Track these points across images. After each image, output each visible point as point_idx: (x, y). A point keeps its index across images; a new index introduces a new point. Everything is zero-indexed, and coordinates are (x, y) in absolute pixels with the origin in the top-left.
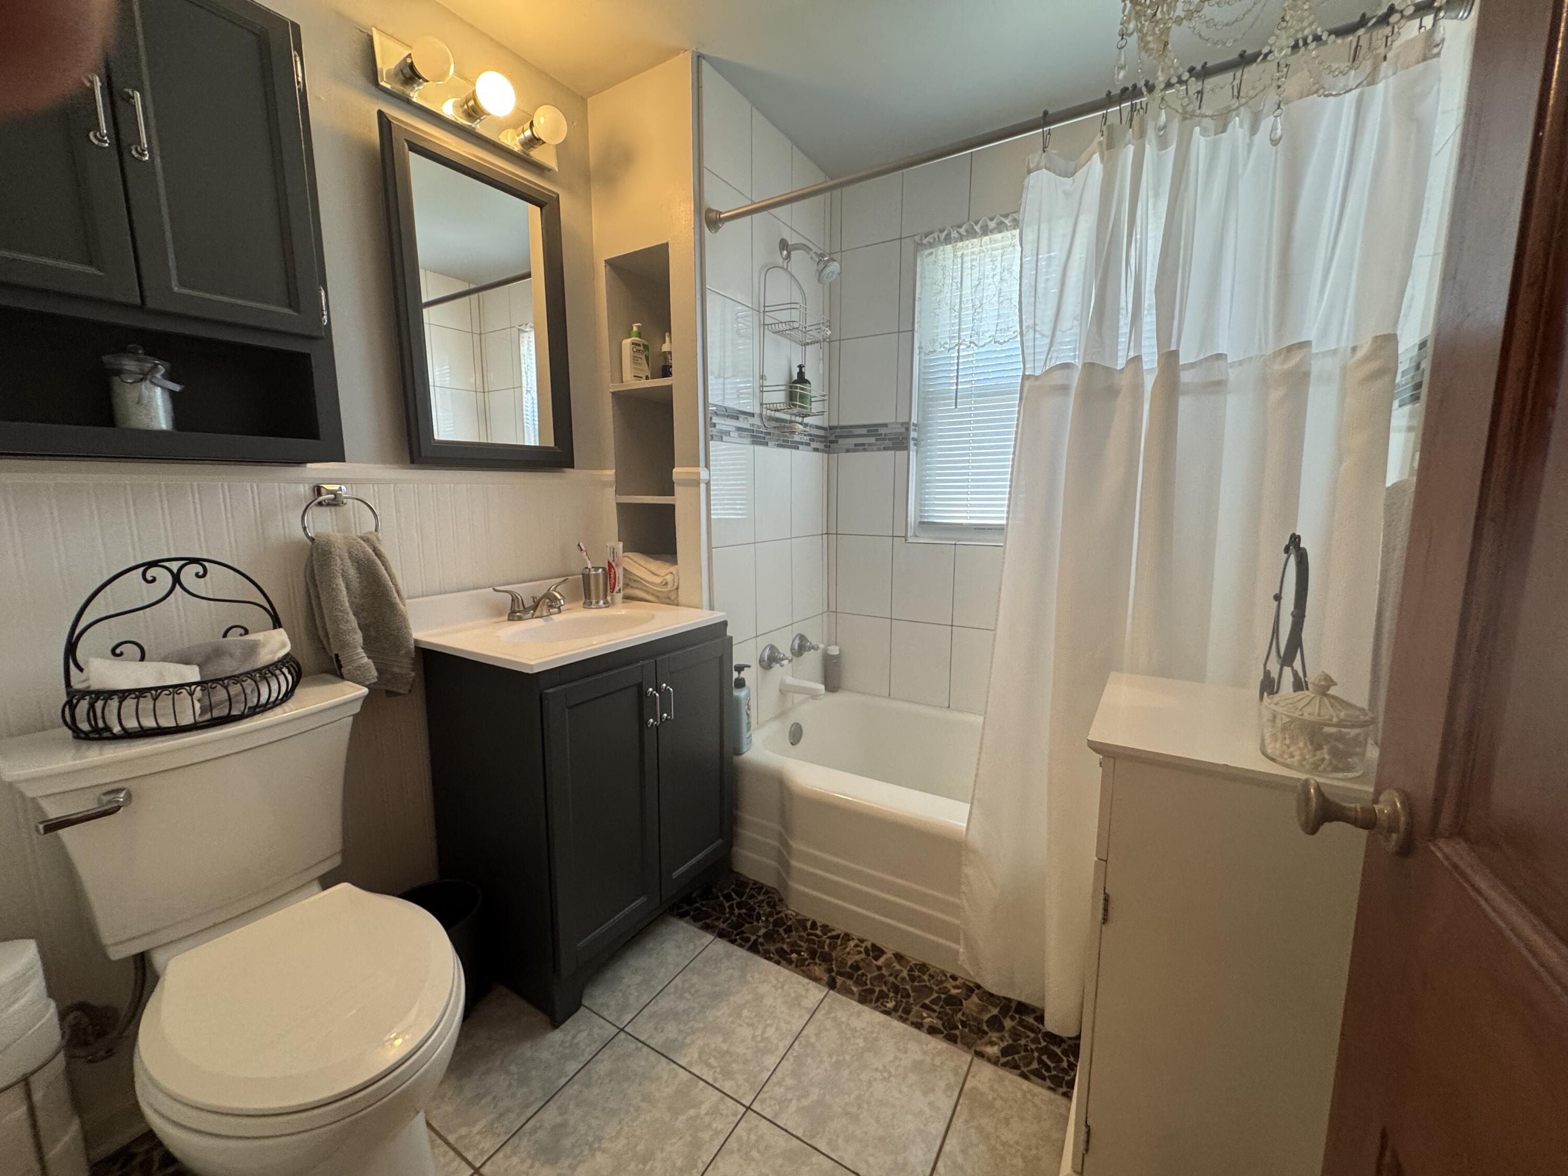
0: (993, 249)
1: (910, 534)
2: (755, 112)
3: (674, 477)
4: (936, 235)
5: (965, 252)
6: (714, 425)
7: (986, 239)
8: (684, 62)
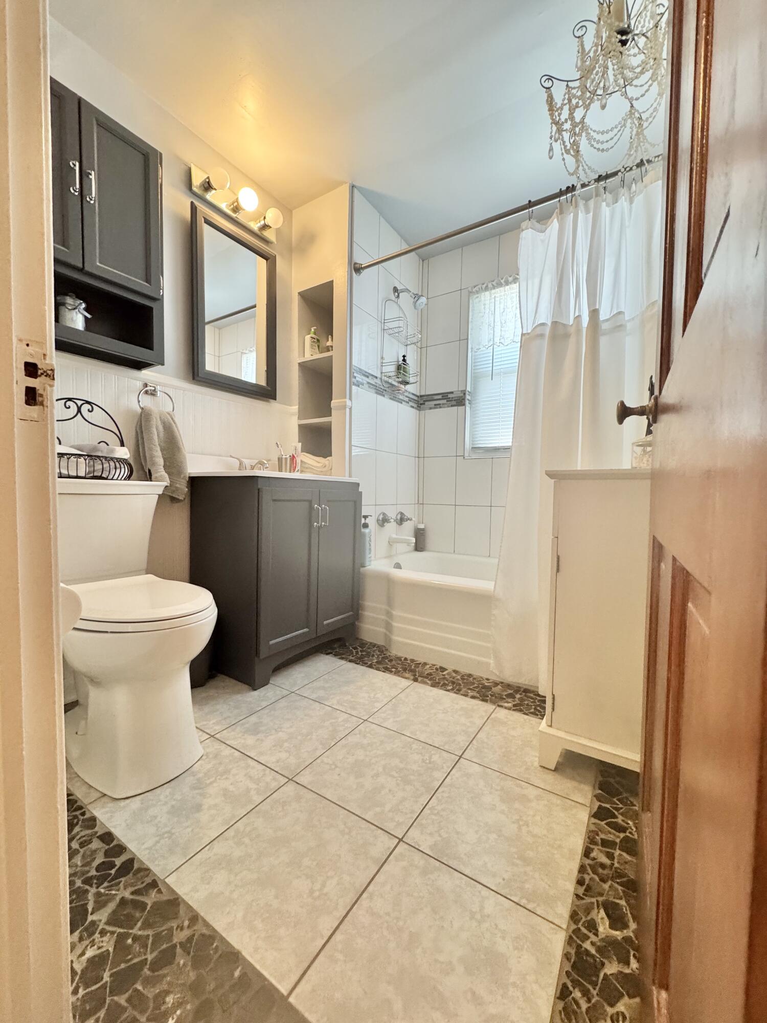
0: (512, 293)
1: (466, 454)
2: (382, 219)
3: (332, 405)
4: (480, 286)
5: (496, 295)
6: (355, 377)
7: (507, 287)
8: (346, 189)
